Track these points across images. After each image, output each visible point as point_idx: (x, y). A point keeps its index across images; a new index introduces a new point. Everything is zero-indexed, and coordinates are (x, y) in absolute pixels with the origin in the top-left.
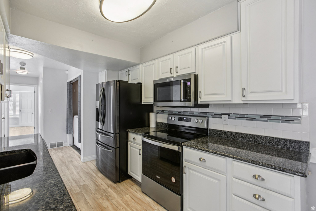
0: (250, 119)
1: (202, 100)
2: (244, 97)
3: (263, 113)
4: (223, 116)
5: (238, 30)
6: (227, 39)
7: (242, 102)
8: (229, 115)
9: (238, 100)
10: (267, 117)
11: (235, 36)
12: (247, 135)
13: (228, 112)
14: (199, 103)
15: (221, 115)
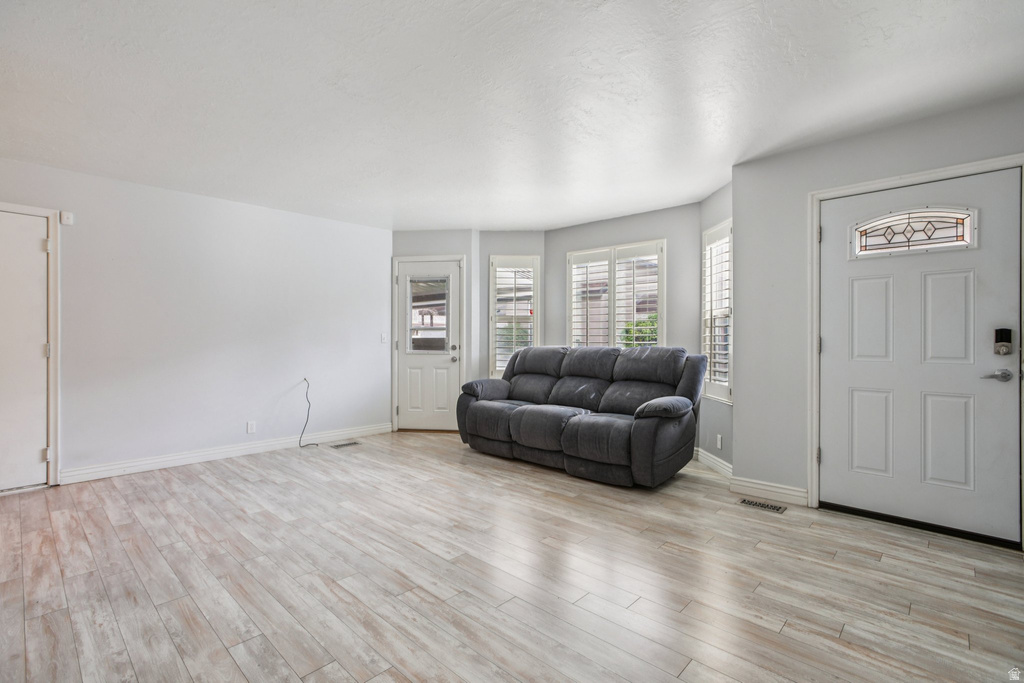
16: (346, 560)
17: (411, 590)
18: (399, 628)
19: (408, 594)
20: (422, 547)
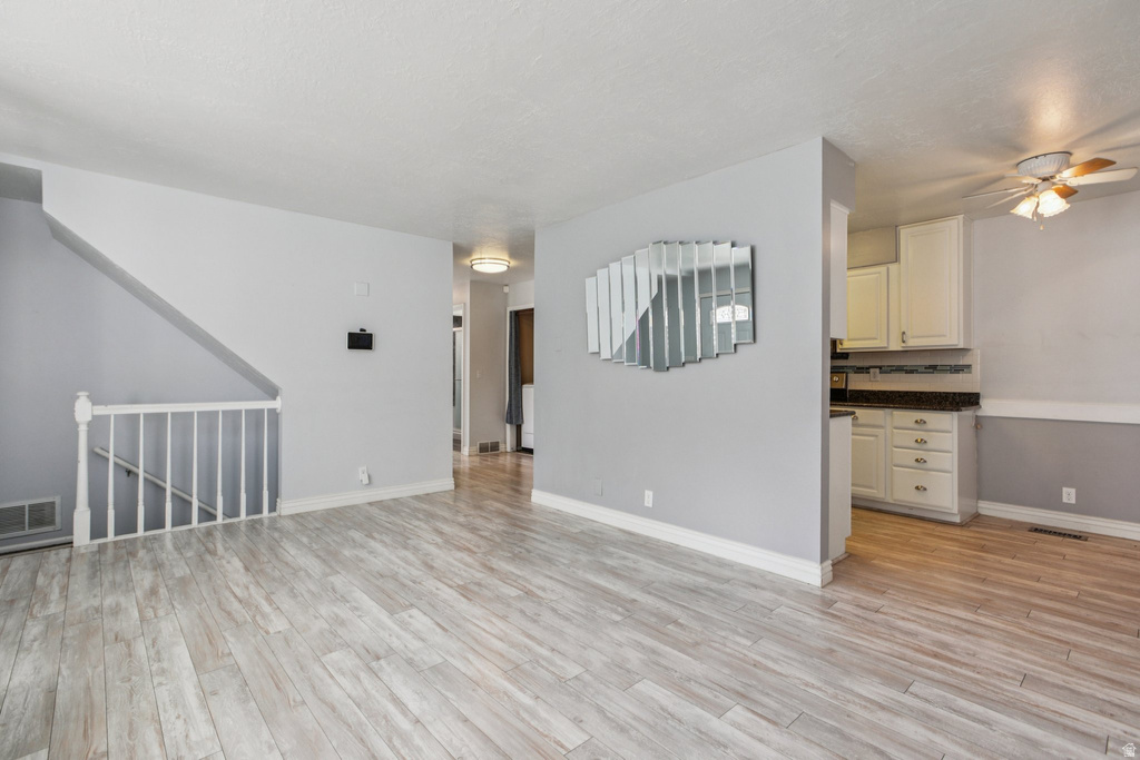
0: (912, 372)
1: (845, 346)
2: (904, 342)
3: (928, 363)
4: (872, 370)
5: (897, 260)
6: (883, 269)
7: (901, 349)
8: (880, 368)
9: (895, 346)
10: (933, 369)
11: (893, 267)
12: (907, 392)
13: (879, 364)
14: (838, 351)
15: (868, 368)
16: (522, 612)
17: (459, 586)
18: (470, 567)
19: (461, 583)
20: (439, 625)
